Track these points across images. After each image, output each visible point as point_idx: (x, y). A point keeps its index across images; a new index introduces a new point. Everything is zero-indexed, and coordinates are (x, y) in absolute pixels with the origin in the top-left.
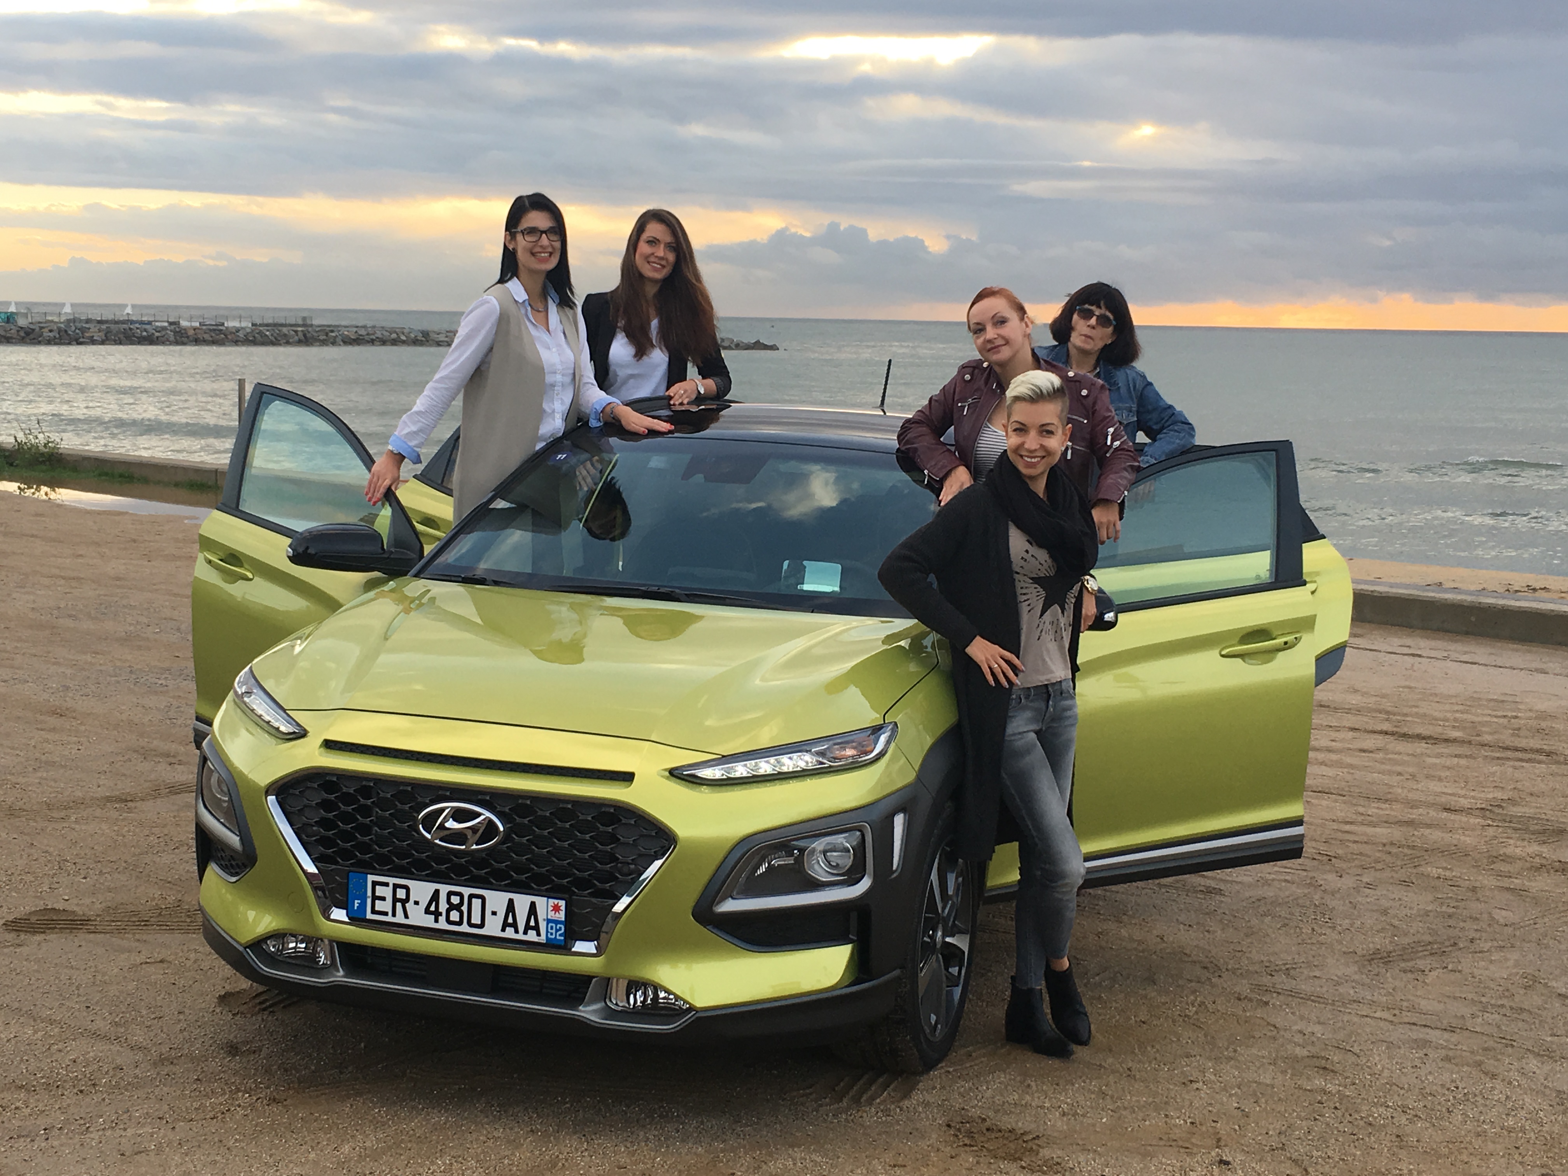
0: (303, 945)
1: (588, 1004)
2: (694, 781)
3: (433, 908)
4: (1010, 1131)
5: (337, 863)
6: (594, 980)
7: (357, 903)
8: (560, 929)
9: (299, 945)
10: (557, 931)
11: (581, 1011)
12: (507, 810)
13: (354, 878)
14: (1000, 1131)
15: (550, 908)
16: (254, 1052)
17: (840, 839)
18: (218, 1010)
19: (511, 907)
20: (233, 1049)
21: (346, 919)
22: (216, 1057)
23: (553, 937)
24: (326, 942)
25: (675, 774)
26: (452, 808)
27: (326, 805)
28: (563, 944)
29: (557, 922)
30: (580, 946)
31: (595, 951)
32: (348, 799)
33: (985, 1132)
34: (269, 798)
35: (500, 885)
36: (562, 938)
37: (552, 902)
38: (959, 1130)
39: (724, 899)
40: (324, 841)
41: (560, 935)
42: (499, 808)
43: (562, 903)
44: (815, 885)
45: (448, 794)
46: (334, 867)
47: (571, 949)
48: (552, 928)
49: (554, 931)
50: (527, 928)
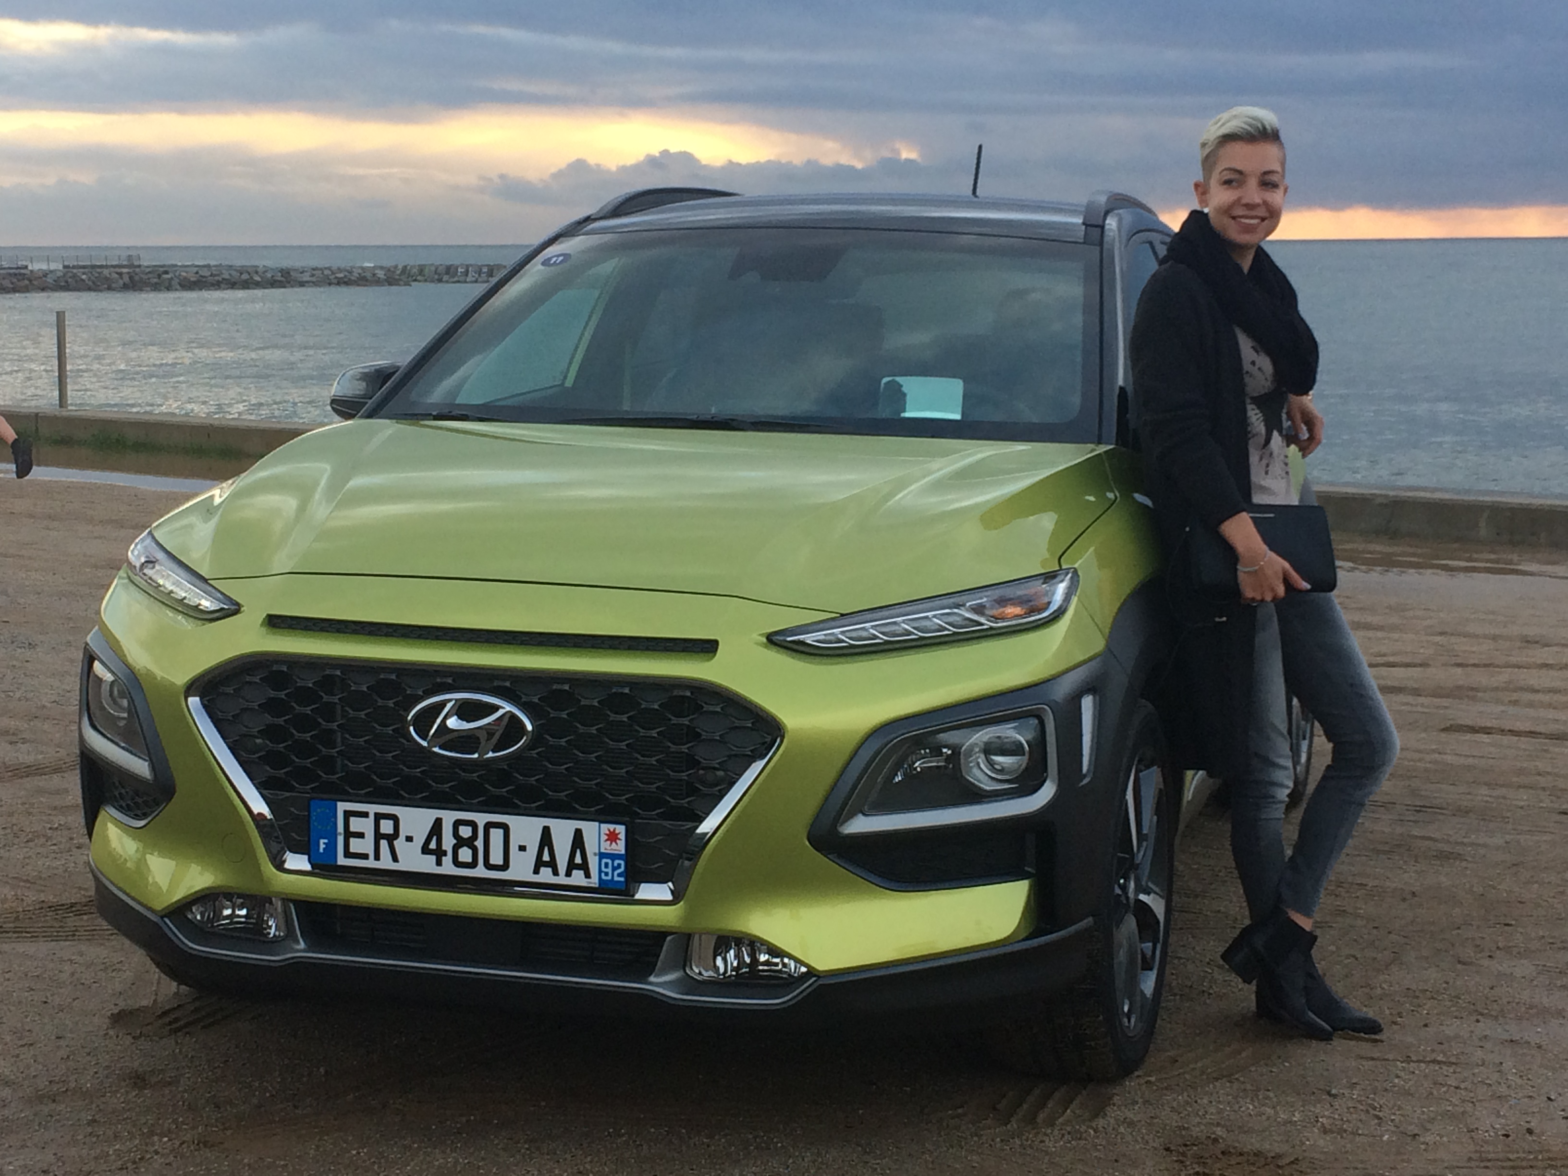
0: (244, 912)
1: (663, 972)
2: (800, 650)
3: (433, 845)
4: (1255, 1154)
5: (292, 789)
6: (669, 938)
7: (322, 843)
8: (619, 866)
9: (238, 912)
10: (614, 869)
11: (651, 984)
12: (536, 700)
13: (317, 809)
14: (1241, 1154)
15: (605, 837)
16: (170, 1084)
17: (1009, 732)
18: (111, 1032)
19: (546, 838)
20: (139, 1080)
21: (308, 867)
22: (117, 1091)
23: (609, 878)
24: (279, 904)
25: (775, 640)
26: (456, 700)
27: (272, 706)
28: (623, 888)
29: (613, 857)
30: (647, 891)
31: (669, 897)
32: (305, 696)
33: (1220, 1156)
34: (190, 699)
35: (531, 809)
36: (622, 879)
37: (606, 828)
38: (1184, 1154)
39: (851, 815)
40: (273, 759)
41: (619, 875)
42: (524, 699)
43: (621, 829)
44: (976, 796)
45: (450, 681)
46: (288, 794)
47: (633, 896)
48: (606, 865)
49: (609, 870)
50: (571, 867)
